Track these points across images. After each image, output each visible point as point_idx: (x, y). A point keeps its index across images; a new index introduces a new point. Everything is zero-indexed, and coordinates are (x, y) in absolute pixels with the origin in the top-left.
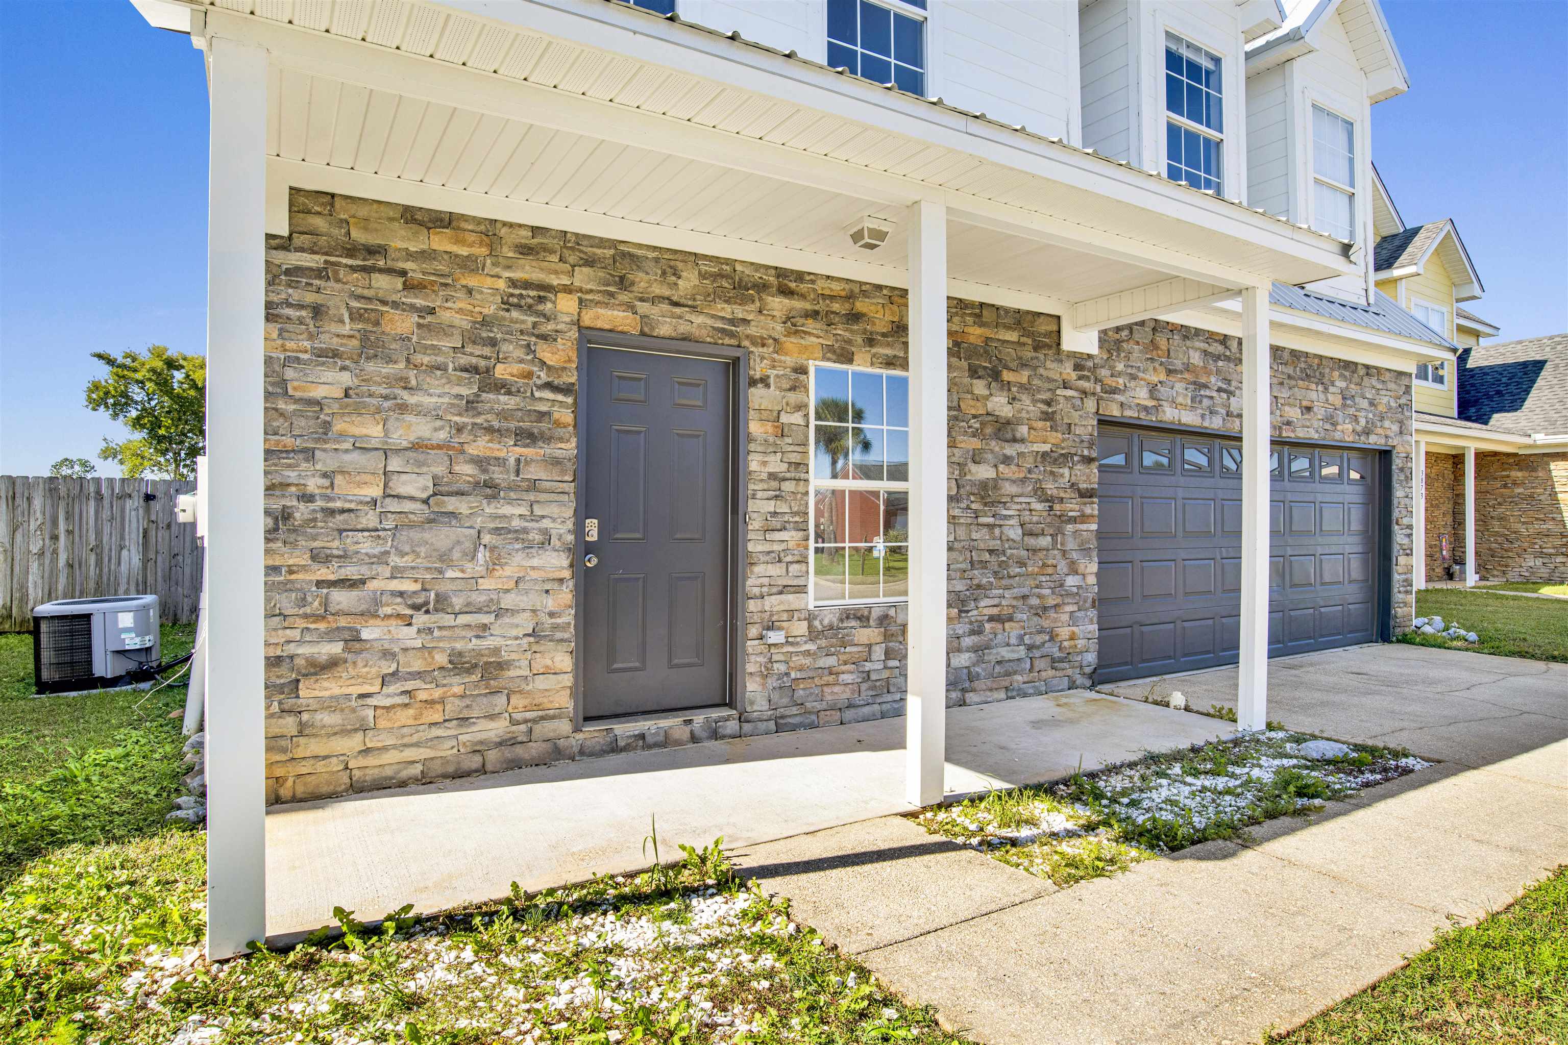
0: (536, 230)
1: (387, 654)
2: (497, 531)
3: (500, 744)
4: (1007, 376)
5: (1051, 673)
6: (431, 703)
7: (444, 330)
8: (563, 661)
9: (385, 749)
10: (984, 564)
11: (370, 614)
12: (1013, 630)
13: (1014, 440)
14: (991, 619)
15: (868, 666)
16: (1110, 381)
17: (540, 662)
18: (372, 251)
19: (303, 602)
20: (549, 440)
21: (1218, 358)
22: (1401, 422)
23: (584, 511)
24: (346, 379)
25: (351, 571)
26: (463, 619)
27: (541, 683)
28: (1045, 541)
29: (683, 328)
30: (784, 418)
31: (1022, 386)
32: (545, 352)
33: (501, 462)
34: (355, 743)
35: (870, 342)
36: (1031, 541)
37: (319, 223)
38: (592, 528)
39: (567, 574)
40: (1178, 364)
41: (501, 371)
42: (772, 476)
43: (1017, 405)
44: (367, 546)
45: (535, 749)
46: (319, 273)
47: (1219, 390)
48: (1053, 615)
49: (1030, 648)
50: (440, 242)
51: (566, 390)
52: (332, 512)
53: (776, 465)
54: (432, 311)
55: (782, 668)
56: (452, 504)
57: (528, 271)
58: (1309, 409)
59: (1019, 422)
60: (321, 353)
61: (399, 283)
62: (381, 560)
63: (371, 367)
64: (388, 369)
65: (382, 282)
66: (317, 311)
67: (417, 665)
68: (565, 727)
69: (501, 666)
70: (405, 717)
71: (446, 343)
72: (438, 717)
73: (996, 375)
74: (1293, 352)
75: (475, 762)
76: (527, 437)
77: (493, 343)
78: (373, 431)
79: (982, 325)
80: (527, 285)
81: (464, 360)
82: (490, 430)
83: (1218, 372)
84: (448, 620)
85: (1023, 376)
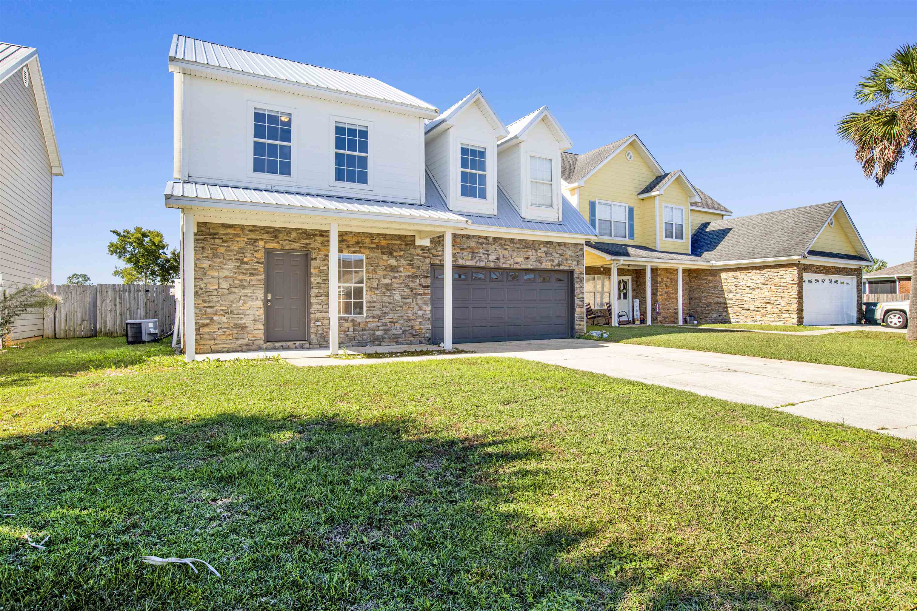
0: (253, 226)
1: (219, 323)
2: (245, 296)
3: (246, 345)
4: (395, 254)
5: (412, 339)
6: (229, 334)
7: (232, 251)
8: (262, 327)
9: (219, 344)
10: (386, 307)
11: (215, 314)
12: (398, 326)
13: (398, 272)
14: (390, 322)
15: (348, 333)
16: (436, 253)
17: (256, 327)
18: (215, 234)
19: (201, 311)
20: (257, 275)
21: (482, 244)
22: (578, 261)
23: (266, 293)
24: (210, 263)
25: (211, 304)
26: (237, 316)
27: (256, 332)
28: (409, 300)
29: (292, 247)
30: (321, 268)
31: (401, 257)
32: (256, 255)
33: (245, 280)
34: (212, 342)
35: (348, 247)
36: (405, 301)
37: (203, 229)
38: (269, 297)
39: (262, 306)
40: (465, 246)
41: (245, 260)
42: (318, 283)
43: (399, 262)
44: (215, 299)
45: (254, 347)
46: (204, 240)
47: (484, 254)
48: (413, 322)
49: (405, 331)
50: (230, 231)
51: (262, 263)
52: (207, 292)
53: (319, 280)
54: (229, 247)
55: (321, 332)
56: (234, 290)
57: (252, 236)
58: (527, 258)
59: (400, 266)
60: (204, 257)
61: (221, 241)
62: (218, 302)
63: (215, 260)
64: (219, 260)
65: (218, 241)
66: (203, 248)
67: (226, 326)
68: (262, 342)
69: (246, 327)
70: (224, 337)
71: (232, 254)
72: (231, 338)
73: (391, 253)
74: (519, 240)
75: (240, 349)
76: (252, 274)
77: (243, 253)
78: (216, 274)
79: (386, 240)
80: (252, 239)
81: (236, 257)
82: (243, 273)
83: (483, 248)
84: (233, 316)
85: (402, 253)
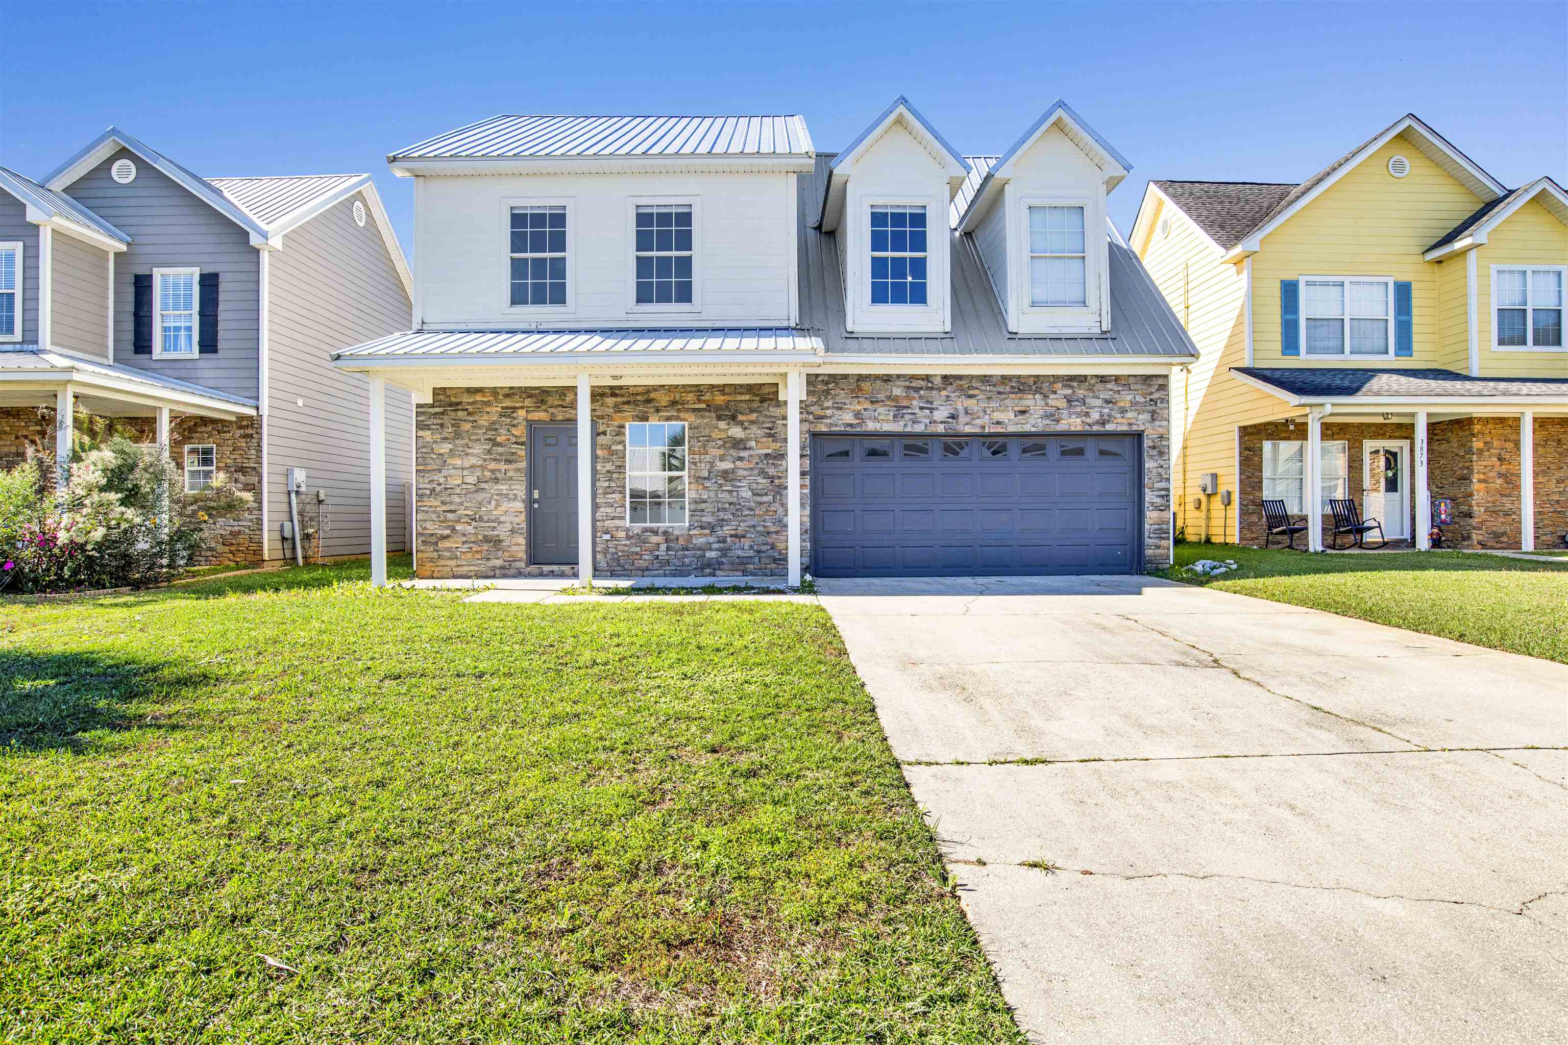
0: (511, 388)
1: (464, 535)
2: (498, 494)
3: (500, 568)
4: (740, 417)
5: (774, 566)
6: (477, 552)
7: (480, 427)
8: (522, 541)
9: (463, 566)
10: (724, 509)
11: (458, 521)
12: (746, 543)
13: (745, 449)
14: (731, 536)
15: (657, 553)
16: (821, 413)
17: (514, 541)
18: (458, 404)
19: (439, 517)
20: (516, 462)
21: (917, 389)
22: (1153, 413)
23: (531, 486)
24: (450, 446)
25: (453, 508)
26: (487, 524)
27: (514, 548)
28: (769, 498)
29: (567, 416)
30: (613, 447)
31: (753, 422)
32: (514, 431)
33: (499, 470)
34: (452, 563)
35: (658, 410)
36: (758, 499)
37: (441, 397)
38: (536, 495)
39: (523, 510)
40: (881, 396)
41: (499, 439)
42: (608, 472)
43: (748, 431)
44: (457, 499)
45: (512, 571)
46: (442, 413)
47: (921, 408)
48: (775, 536)
49: (759, 552)
50: (479, 397)
51: (522, 444)
52: (447, 489)
53: (609, 467)
54: (476, 421)
55: (613, 550)
56: (483, 485)
57: (508, 403)
58: (1023, 412)
59: (750, 439)
60: (443, 439)
61: (466, 413)
62: (461, 504)
63: (457, 442)
64: (463, 442)
65: (460, 413)
66: (442, 425)
67: (473, 539)
68: (523, 565)
69: (501, 541)
70: (469, 555)
71: (480, 432)
72: (479, 557)
73: (733, 418)
74: (1003, 377)
75: (492, 574)
76: (508, 462)
77: (496, 429)
78: (458, 462)
79: (724, 394)
80: (507, 408)
81: (486, 437)
82: (495, 460)
83: (921, 397)
84: (483, 524)
85: (754, 416)
